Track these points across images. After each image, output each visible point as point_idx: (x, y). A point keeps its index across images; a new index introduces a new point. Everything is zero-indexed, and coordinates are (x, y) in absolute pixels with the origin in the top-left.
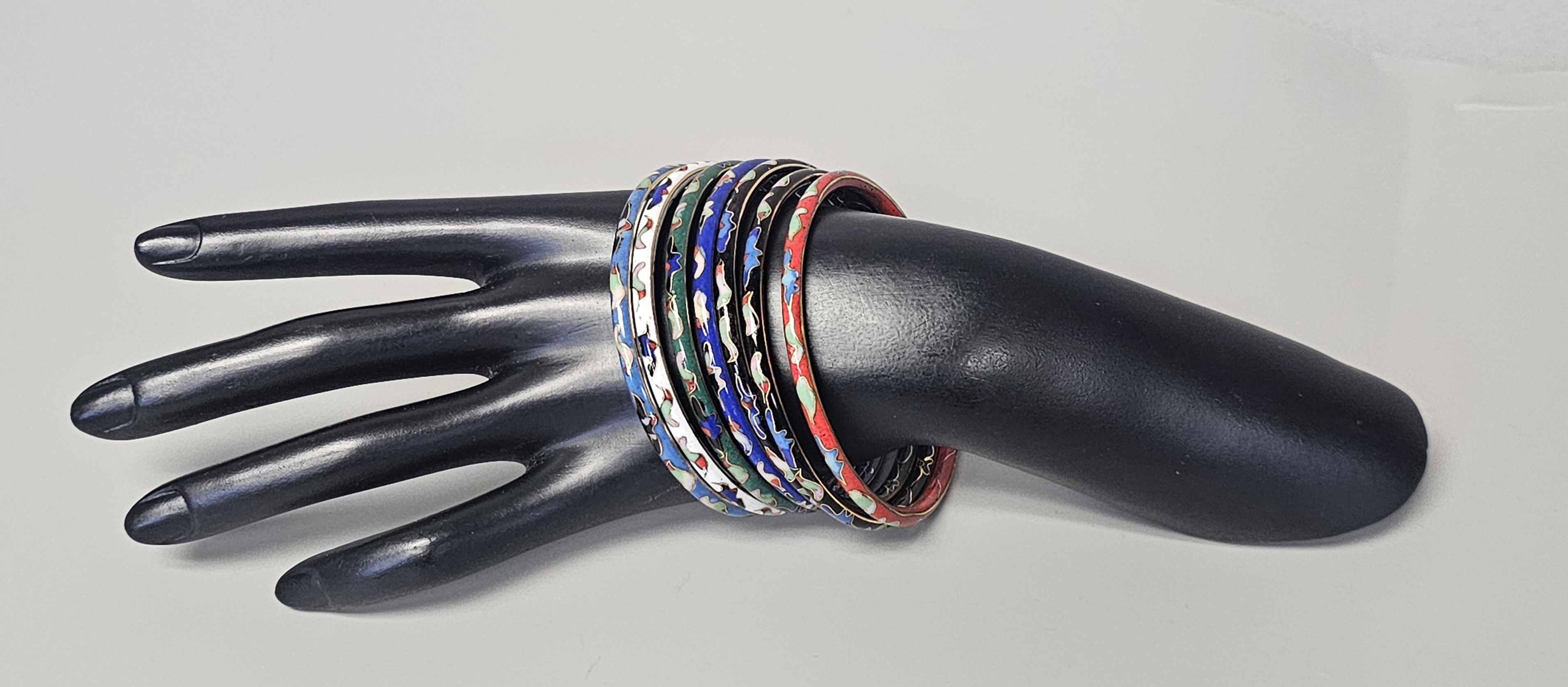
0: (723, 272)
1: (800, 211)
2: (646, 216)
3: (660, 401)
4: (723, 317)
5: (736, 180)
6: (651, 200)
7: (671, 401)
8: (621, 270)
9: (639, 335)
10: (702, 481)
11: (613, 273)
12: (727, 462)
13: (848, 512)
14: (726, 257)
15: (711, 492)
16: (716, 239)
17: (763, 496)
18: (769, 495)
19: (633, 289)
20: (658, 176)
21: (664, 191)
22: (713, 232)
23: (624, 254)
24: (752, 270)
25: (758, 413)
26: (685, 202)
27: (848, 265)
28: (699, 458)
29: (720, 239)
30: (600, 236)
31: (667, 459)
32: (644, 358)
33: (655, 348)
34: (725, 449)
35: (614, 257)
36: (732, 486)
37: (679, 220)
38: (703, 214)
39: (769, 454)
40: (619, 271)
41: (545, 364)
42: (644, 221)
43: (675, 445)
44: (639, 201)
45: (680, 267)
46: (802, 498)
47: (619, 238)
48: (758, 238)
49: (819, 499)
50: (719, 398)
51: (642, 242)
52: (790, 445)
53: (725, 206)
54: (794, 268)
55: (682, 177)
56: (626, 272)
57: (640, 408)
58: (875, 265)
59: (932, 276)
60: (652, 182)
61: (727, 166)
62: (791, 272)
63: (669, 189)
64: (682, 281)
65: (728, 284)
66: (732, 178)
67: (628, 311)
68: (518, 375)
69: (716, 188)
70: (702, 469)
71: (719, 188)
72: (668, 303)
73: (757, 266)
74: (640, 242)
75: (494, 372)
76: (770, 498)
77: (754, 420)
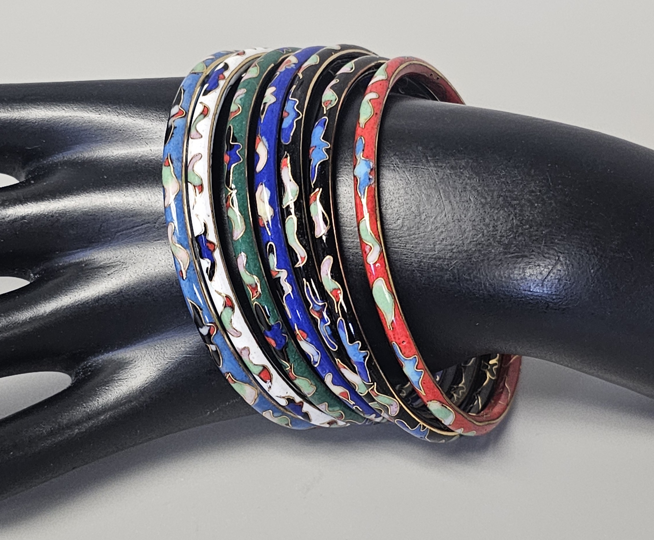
0: (289, 165)
1: (370, 96)
2: (201, 103)
3: (220, 308)
4: (289, 217)
5: (299, 66)
6: (206, 86)
7: (233, 309)
8: (174, 162)
9: (196, 235)
10: (265, 395)
11: (165, 166)
12: (292, 374)
13: (423, 426)
14: (292, 149)
15: (275, 405)
16: (280, 129)
17: (331, 409)
18: (337, 408)
19: (189, 184)
20: (213, 60)
21: (221, 76)
22: (275, 121)
23: (178, 144)
24: (319, 165)
25: (329, 323)
26: (244, 87)
27: (427, 158)
28: (263, 370)
29: (285, 129)
30: (151, 126)
31: (228, 371)
32: (201, 260)
33: (214, 250)
34: (292, 360)
35: (166, 148)
36: (298, 399)
37: (239, 108)
38: (264, 101)
39: (340, 366)
40: (172, 163)
41: (90, 267)
42: (199, 109)
43: (236, 356)
44: (192, 88)
45: (240, 160)
46: (372, 411)
47: (171, 127)
48: (325, 128)
49: (394, 414)
50: (285, 304)
51: (197, 131)
52: (365, 357)
53: (288, 93)
54: (367, 157)
55: (240, 62)
56: (180, 164)
57: (197, 316)
58: (457, 158)
59: (520, 169)
60: (207, 67)
61: (288, 52)
62: (364, 162)
63: (227, 74)
64: (243, 175)
65: (294, 180)
66: (294, 64)
67: (183, 208)
68: (61, 279)
69: (278, 73)
70: (266, 382)
71: (280, 73)
72: (227, 199)
73: (325, 160)
74: (195, 131)
75: (35, 275)
76: (338, 411)
77: (324, 329)
